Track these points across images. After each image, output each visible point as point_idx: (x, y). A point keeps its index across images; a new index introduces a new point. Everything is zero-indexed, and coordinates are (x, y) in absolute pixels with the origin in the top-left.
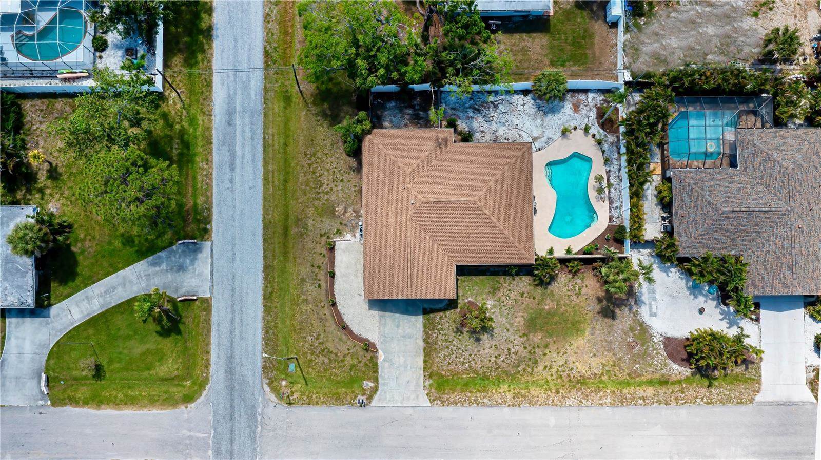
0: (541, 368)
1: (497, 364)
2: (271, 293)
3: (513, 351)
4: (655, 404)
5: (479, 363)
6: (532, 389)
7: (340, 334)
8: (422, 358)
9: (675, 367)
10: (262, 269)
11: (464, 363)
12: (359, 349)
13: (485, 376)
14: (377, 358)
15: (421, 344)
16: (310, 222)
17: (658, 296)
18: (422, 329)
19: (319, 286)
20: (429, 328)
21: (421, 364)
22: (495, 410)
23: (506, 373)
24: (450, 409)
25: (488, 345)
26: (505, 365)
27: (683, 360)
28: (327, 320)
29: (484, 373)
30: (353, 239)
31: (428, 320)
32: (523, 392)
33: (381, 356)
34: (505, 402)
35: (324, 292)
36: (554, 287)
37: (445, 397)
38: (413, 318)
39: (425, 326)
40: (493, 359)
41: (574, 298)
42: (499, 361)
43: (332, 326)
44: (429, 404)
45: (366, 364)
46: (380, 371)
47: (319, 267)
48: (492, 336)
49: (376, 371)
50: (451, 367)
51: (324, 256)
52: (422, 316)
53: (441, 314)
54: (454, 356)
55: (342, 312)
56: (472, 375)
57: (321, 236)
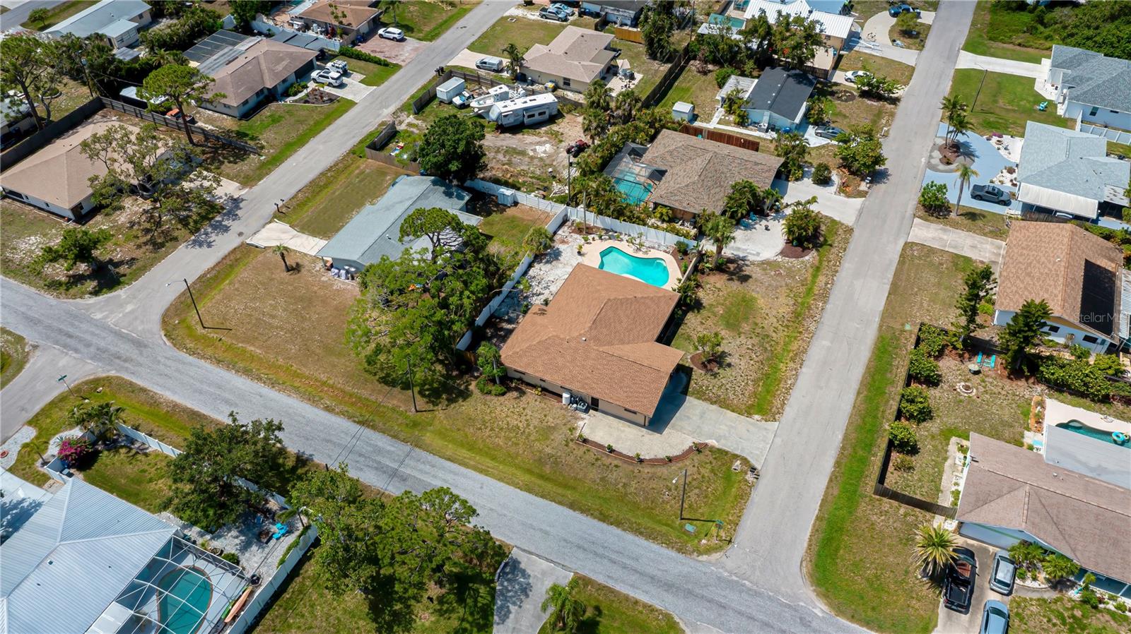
0: (774, 334)
1: (758, 362)
2: (601, 514)
3: (750, 347)
4: (835, 278)
5: (751, 373)
6: (790, 348)
7: (674, 467)
8: (729, 411)
9: (807, 258)
10: (571, 511)
11: (747, 383)
12: (697, 458)
13: (766, 375)
14: (712, 447)
15: (714, 407)
16: (548, 450)
17: (744, 247)
18: (701, 401)
19: (616, 466)
20: (701, 395)
21: (735, 415)
22: (801, 378)
23: (768, 359)
24: (787, 408)
25: (737, 361)
26: (761, 357)
27: (803, 251)
28: (655, 473)
29: (762, 374)
30: (585, 421)
31: (693, 394)
32: (791, 354)
33: (712, 442)
34: (796, 369)
35: (625, 466)
36: (705, 302)
37: (774, 409)
38: (686, 404)
39: (699, 398)
40: (752, 362)
41: (721, 294)
42: (756, 359)
43: (663, 471)
44: (777, 423)
45: (715, 458)
46: (727, 449)
47: (597, 459)
48: (730, 355)
49: (727, 453)
50: (747, 394)
51: (588, 451)
52: (688, 397)
53: (692, 382)
54: (737, 388)
55: (652, 457)
56: (761, 384)
57: (567, 445)
